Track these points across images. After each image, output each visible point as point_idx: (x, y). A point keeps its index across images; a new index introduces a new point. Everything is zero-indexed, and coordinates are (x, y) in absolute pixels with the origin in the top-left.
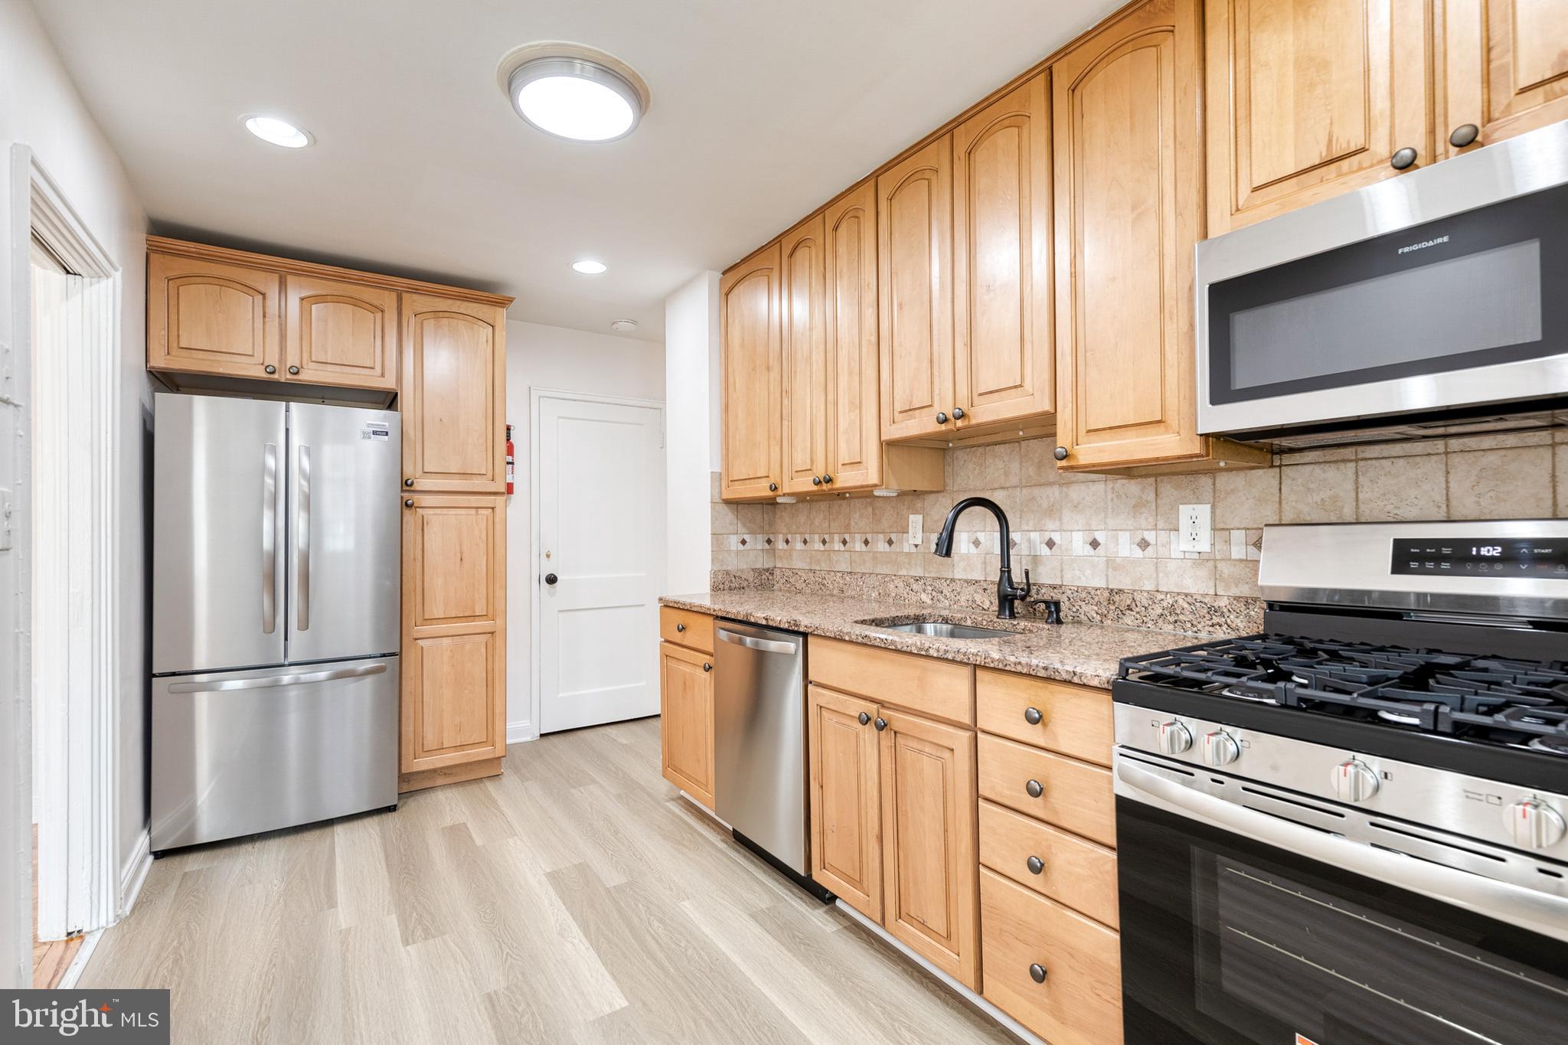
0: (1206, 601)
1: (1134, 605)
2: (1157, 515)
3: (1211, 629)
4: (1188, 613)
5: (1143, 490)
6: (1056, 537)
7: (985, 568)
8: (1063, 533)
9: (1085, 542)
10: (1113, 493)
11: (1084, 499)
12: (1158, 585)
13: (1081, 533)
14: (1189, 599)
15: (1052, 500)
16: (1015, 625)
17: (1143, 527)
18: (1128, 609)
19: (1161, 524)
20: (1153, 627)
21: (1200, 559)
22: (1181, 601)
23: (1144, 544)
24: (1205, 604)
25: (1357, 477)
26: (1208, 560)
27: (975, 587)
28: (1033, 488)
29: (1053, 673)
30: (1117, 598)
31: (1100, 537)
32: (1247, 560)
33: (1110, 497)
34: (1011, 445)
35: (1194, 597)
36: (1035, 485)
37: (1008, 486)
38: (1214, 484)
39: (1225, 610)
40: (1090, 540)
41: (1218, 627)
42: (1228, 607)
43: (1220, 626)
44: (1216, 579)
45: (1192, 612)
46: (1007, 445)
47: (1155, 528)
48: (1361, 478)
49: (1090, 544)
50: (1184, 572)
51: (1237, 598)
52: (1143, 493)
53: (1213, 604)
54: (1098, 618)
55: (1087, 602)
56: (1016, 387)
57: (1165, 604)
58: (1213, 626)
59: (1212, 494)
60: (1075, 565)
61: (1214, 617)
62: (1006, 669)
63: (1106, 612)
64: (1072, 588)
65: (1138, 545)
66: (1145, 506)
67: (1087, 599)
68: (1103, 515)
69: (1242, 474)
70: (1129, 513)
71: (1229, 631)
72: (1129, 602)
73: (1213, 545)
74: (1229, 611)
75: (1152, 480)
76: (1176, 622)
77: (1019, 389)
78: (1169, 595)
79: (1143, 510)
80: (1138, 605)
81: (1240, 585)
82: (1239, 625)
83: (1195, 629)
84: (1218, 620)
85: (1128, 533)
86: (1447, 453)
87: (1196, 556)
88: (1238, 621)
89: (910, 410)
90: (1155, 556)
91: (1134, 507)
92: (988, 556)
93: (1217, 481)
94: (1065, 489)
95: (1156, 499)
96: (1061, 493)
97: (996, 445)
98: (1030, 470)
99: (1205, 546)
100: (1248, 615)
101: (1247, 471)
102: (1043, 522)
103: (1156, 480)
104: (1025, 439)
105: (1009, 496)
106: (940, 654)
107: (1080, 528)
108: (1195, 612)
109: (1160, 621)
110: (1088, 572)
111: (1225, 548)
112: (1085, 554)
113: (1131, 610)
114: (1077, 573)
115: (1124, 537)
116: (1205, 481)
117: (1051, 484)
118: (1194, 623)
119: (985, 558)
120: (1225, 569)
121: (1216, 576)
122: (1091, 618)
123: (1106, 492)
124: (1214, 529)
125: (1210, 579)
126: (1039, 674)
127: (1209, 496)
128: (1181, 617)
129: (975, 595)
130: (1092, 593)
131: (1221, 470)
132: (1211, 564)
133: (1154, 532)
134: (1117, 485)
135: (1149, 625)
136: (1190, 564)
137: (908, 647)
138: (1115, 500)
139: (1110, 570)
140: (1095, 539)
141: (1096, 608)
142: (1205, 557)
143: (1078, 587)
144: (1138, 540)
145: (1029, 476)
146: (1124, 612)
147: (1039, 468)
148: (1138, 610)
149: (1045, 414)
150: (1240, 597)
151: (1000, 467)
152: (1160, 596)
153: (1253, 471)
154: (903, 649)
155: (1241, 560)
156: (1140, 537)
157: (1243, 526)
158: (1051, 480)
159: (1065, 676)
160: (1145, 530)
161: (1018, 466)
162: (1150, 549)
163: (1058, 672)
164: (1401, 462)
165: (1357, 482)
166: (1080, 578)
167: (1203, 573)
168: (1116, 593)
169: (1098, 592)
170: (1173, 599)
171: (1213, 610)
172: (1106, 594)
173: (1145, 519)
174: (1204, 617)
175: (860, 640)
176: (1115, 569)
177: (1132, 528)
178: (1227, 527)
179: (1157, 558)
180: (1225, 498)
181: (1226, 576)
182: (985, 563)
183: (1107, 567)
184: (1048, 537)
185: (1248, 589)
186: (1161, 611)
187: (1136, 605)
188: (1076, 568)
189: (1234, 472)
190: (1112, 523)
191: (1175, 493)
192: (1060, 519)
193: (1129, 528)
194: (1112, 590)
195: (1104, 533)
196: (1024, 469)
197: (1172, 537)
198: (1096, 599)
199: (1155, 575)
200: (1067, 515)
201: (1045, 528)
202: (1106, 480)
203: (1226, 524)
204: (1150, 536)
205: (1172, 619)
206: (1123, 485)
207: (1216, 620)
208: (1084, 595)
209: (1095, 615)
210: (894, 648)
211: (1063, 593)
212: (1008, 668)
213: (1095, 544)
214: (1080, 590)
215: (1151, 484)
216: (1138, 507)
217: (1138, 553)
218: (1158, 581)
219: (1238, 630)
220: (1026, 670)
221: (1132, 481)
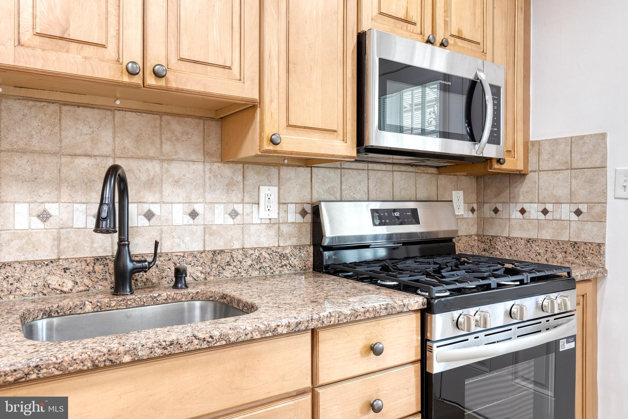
0: (279, 251)
1: (232, 261)
2: (244, 192)
3: (281, 269)
4: (268, 261)
5: (234, 173)
6: (156, 209)
7: (59, 245)
8: (163, 205)
9: (185, 213)
10: (210, 173)
11: (184, 175)
12: (243, 244)
13: (182, 205)
14: (270, 252)
15: (152, 174)
16: (155, 297)
17: (234, 201)
18: (228, 265)
19: (247, 199)
20: (245, 275)
21: (270, 223)
22: (264, 253)
23: (234, 214)
24: (278, 253)
25: (341, 177)
26: (275, 224)
27: (48, 268)
28: (130, 160)
29: (391, 310)
30: (219, 257)
31: (199, 208)
32: (295, 223)
33: (208, 175)
34: (101, 112)
35: (272, 249)
36: (132, 157)
37: (96, 153)
38: (279, 174)
39: (289, 255)
40: (189, 211)
41: (285, 267)
42: (291, 253)
43: (286, 266)
44: (279, 236)
45: (271, 260)
46: (96, 111)
47: (243, 202)
48: (343, 178)
49: (190, 215)
50: (261, 232)
51: (295, 247)
52: (234, 175)
53: (282, 253)
54: (203, 276)
55: (193, 264)
56: (224, 67)
57: (254, 257)
58: (282, 267)
59: (277, 180)
60: (174, 233)
61: (283, 261)
62: (357, 319)
63: (209, 271)
64: (179, 254)
65: (229, 214)
66: (235, 185)
67: (193, 262)
68: (202, 191)
69: (294, 169)
70: (223, 190)
71: (290, 268)
72: (228, 259)
73: (279, 213)
74: (291, 256)
75: (241, 165)
76: (260, 268)
77: (227, 70)
78: (256, 250)
79: (234, 188)
80: (235, 261)
81: (292, 238)
82: (296, 263)
83: (272, 271)
84: (285, 263)
85: (222, 206)
86: (368, 170)
87: (268, 221)
88: (295, 261)
89: (61, 38)
90: (242, 223)
91: (228, 185)
92: (63, 231)
93: (281, 172)
94: (165, 165)
95: (243, 181)
96: (162, 168)
97: (79, 107)
98: (126, 142)
99: (274, 215)
100: (300, 257)
101: (296, 168)
102: (142, 194)
103: (243, 167)
104: (120, 109)
105: (98, 165)
106: (291, 329)
107: (181, 200)
108: (272, 259)
109: (250, 270)
110: (187, 239)
111: (285, 216)
112: (185, 223)
113: (230, 265)
114: (177, 240)
115: (219, 209)
116: (274, 171)
117: (152, 159)
118: (272, 267)
119: (59, 233)
120: (285, 229)
121: (279, 234)
122: (196, 278)
123: (204, 171)
124: (279, 203)
125: (276, 236)
126: (382, 314)
127: (276, 181)
128: (264, 264)
129: (49, 277)
130: (198, 256)
131: (284, 165)
132: (277, 226)
133: (241, 205)
134: (214, 167)
135: (243, 274)
136: (265, 227)
137: (246, 335)
138: (212, 178)
139: (207, 236)
140: (194, 210)
141: (200, 268)
142: (273, 221)
143: (184, 253)
144: (229, 211)
145: (125, 148)
146: (224, 268)
147: (137, 141)
148: (235, 264)
149: (253, 101)
150: (296, 246)
151: (85, 132)
152: (251, 252)
153: (299, 168)
154: (240, 339)
155: (293, 223)
156: (231, 208)
157: (294, 202)
158: (151, 155)
159: (398, 309)
160: (235, 203)
161: (110, 134)
162: (238, 217)
163: (394, 308)
164: (355, 171)
165: (341, 180)
166: (179, 245)
167: (272, 232)
168: (218, 254)
169: (203, 255)
170: (259, 252)
171: (283, 256)
172: (210, 256)
173: (236, 196)
174: (278, 261)
175: (159, 351)
176: (211, 234)
177: (225, 201)
178: (286, 202)
179: (243, 224)
180: (285, 183)
181: (285, 234)
182: (59, 239)
183: (205, 234)
184: (147, 209)
185: (296, 241)
186: (251, 262)
187: (234, 261)
188: (175, 236)
189: (290, 167)
190: (209, 197)
191: (256, 178)
192: (161, 192)
193: (223, 202)
194: (215, 252)
195: (203, 205)
196: (118, 140)
197: (254, 208)
198: (201, 261)
199: (241, 237)
200: (167, 189)
201: (145, 200)
202: (204, 162)
203: (285, 200)
204: (239, 208)
205: (257, 267)
206: (219, 167)
207: (284, 262)
208: (190, 259)
209: (200, 275)
210: (224, 343)
211: (169, 260)
212: (359, 318)
213: (194, 215)
214: (186, 255)
215: (240, 169)
216: (230, 186)
217: (230, 221)
218: (243, 241)
219: (295, 266)
220: (372, 315)
221: (226, 165)
